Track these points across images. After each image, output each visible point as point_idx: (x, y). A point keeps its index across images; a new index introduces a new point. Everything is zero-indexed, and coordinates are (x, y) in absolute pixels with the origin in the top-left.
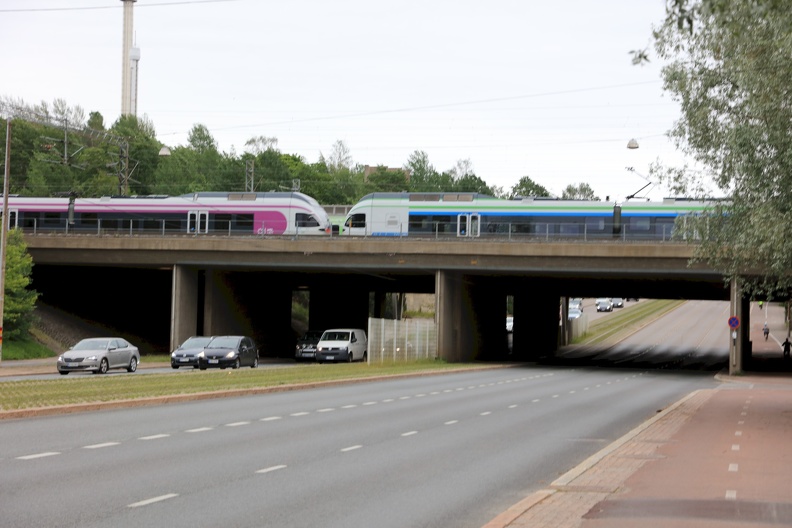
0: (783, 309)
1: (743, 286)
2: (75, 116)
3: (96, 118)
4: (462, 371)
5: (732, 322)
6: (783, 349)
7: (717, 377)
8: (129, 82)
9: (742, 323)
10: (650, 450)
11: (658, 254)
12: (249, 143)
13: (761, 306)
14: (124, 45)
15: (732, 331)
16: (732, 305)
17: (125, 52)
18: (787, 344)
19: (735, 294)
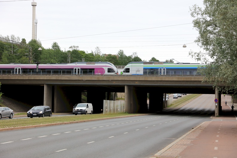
0: (231, 97)
1: (219, 89)
2: (17, 40)
3: (24, 40)
4: (133, 116)
5: (216, 100)
6: (231, 108)
7: (211, 117)
8: (34, 30)
9: (219, 101)
10: (189, 142)
11: (193, 80)
12: (70, 48)
13: (224, 96)
14: (33, 19)
15: (216, 103)
16: (216, 95)
17: (33, 21)
18: (233, 107)
19: (217, 92)
